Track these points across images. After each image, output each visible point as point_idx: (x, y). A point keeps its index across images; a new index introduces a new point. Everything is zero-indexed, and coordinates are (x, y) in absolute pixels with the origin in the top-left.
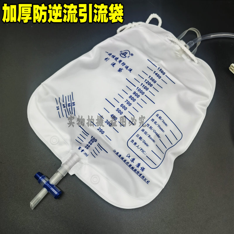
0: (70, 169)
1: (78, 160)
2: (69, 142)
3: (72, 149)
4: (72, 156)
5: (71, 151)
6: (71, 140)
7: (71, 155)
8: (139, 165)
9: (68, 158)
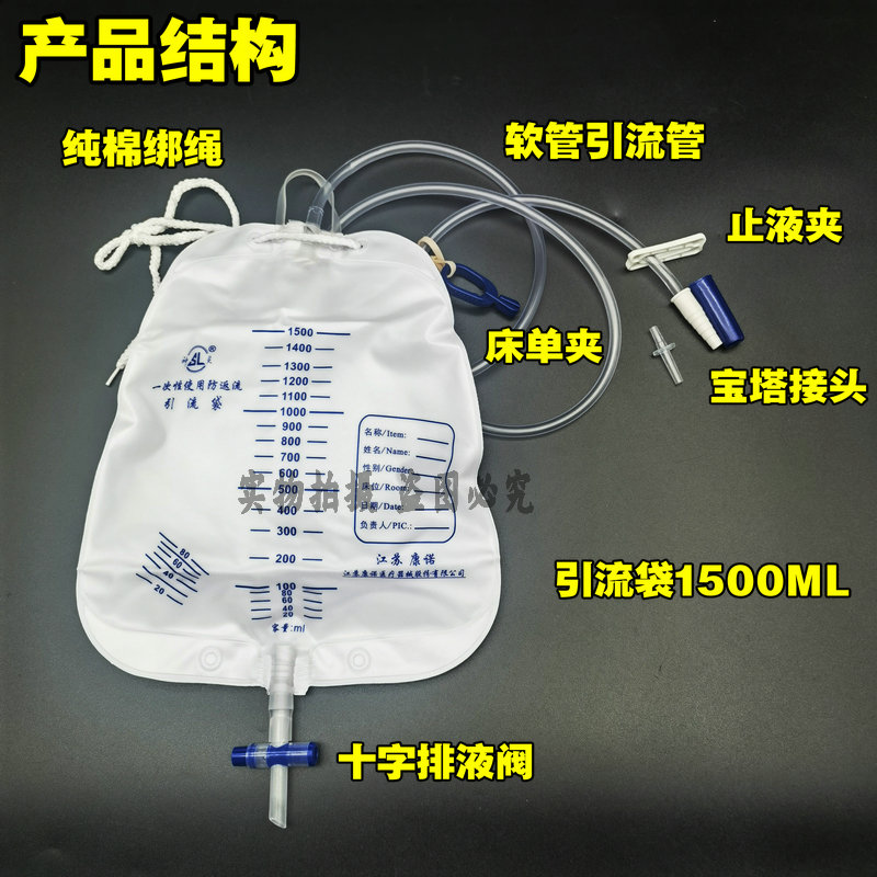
0: (293, 685)
1: (295, 654)
2: (243, 636)
3: (262, 644)
4: (275, 657)
5: (264, 648)
6: (244, 627)
7: (269, 657)
8: (416, 558)
9: (270, 667)
